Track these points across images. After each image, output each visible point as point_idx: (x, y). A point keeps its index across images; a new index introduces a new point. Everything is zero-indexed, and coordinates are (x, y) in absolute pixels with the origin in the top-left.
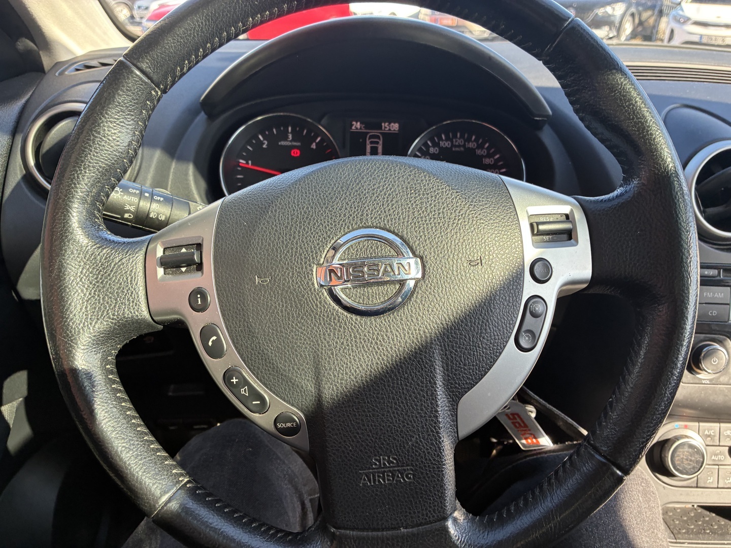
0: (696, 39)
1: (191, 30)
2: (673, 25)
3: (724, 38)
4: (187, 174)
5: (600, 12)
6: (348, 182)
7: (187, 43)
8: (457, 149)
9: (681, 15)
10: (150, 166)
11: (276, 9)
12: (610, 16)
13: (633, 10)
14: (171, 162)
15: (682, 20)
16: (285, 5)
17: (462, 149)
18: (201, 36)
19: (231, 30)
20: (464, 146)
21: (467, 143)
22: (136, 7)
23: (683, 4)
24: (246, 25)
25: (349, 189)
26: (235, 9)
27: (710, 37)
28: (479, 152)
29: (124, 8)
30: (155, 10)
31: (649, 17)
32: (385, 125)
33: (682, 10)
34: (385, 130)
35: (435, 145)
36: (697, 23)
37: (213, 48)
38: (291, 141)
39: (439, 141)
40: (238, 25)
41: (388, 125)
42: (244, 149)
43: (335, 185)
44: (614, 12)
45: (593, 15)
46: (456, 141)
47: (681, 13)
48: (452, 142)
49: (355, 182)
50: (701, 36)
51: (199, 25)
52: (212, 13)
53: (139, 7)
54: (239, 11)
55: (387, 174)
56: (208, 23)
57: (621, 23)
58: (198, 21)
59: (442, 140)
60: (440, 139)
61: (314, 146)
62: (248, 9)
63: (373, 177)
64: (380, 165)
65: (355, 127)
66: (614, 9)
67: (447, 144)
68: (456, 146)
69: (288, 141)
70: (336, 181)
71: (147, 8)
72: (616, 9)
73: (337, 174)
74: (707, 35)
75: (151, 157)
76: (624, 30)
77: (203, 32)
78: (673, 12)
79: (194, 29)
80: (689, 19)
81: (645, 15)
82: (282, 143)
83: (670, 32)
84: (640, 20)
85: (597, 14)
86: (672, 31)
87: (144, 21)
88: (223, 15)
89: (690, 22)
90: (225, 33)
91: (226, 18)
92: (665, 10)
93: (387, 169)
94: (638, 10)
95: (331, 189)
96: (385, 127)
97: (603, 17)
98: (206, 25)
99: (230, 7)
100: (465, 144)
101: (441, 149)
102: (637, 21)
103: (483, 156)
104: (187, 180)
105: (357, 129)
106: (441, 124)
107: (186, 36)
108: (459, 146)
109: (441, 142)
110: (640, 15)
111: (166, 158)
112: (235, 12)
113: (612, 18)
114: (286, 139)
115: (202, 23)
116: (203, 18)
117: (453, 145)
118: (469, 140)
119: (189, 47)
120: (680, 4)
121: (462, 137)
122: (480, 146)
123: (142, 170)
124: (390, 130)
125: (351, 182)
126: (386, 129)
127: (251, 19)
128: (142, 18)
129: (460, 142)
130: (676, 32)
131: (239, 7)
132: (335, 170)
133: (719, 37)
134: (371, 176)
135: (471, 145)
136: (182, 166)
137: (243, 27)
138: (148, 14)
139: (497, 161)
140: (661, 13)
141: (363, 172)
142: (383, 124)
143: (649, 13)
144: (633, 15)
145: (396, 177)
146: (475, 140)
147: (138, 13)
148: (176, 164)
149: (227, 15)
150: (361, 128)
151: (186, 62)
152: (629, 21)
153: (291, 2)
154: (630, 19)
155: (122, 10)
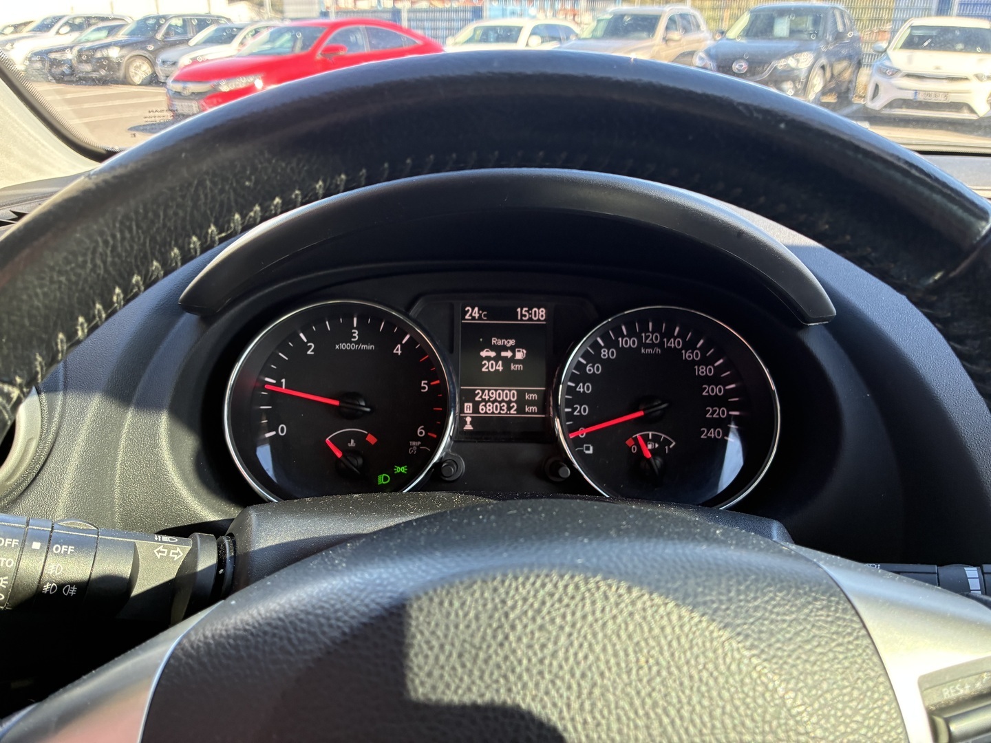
0: (909, 95)
1: (84, 255)
2: (877, 78)
3: (946, 93)
4: (154, 435)
5: (780, 64)
6: (477, 641)
7: (76, 283)
8: (649, 351)
9: (887, 67)
10: (77, 430)
11: (297, 192)
12: (793, 69)
13: (823, 61)
14: (125, 413)
15: (889, 72)
16: (317, 182)
17: (658, 350)
18: (114, 264)
19: (189, 243)
20: (661, 345)
21: (665, 340)
22: (159, 61)
23: (889, 52)
24: (228, 230)
25: (480, 662)
26: (196, 199)
27: (928, 93)
28: (687, 355)
29: (143, 63)
30: (186, 66)
31: (845, 69)
32: (522, 311)
33: (888, 59)
34: (522, 320)
35: (610, 344)
36: (909, 75)
37: (148, 281)
38: (356, 343)
39: (617, 338)
40: (207, 233)
41: (527, 311)
42: (274, 358)
43: (442, 647)
44: (799, 65)
45: (770, 69)
46: (647, 337)
47: (887, 63)
48: (640, 339)
49: (494, 637)
50: (916, 92)
51: (106, 243)
52: (137, 212)
53: (164, 62)
54: (205, 204)
55: (573, 614)
56: (127, 235)
57: (808, 77)
58: (101, 233)
59: (623, 336)
60: (619, 333)
61: (398, 350)
62: (229, 198)
63: (539, 621)
64: (556, 586)
65: (471, 315)
66: (798, 61)
67: (630, 342)
68: (647, 346)
69: (351, 342)
70: (446, 636)
71: (174, 63)
72: (801, 61)
73: (448, 614)
74: (924, 91)
75: (82, 413)
76: (813, 86)
77: (119, 256)
78: (877, 63)
79: (94, 252)
80: (898, 71)
81: (839, 67)
82: (343, 346)
83: (874, 87)
84: (832, 75)
85: (776, 68)
86: (877, 86)
87: (169, 81)
88: (166, 215)
89: (900, 75)
90: (176, 250)
91: (175, 222)
92: (865, 61)
93: (573, 598)
94: (829, 61)
95: (431, 660)
96: (522, 315)
97: (784, 71)
98: (123, 239)
99: (183, 197)
100: (662, 343)
101: (621, 351)
102: (828, 74)
103: (694, 362)
104: (155, 446)
105: (474, 318)
106: (622, 314)
107: (72, 269)
108: (652, 346)
109: (620, 339)
110: (832, 66)
111: (112, 408)
112: (195, 206)
113: (796, 73)
114: (348, 339)
115: (114, 237)
116: (114, 226)
117: (641, 344)
118: (669, 334)
119: (83, 290)
120: (885, 51)
121: (657, 329)
122: (690, 346)
123: (60, 440)
124: (530, 319)
125: (483, 639)
126: (524, 318)
127: (237, 216)
128: (167, 77)
129: (653, 338)
130: (881, 88)
131: (206, 196)
132: (441, 603)
133: (940, 92)
134: (534, 619)
135: (672, 344)
136: (145, 419)
137: (220, 233)
138: (176, 72)
139: (719, 370)
140: (859, 64)
141: (513, 608)
142: (519, 310)
143: (845, 64)
144: (823, 68)
145: (596, 621)
146: (678, 336)
147: (161, 70)
148: (134, 416)
149: (176, 214)
150: (480, 318)
151: (81, 320)
152: (819, 76)
153: (333, 178)
154: (820, 72)
155: (140, 65)
